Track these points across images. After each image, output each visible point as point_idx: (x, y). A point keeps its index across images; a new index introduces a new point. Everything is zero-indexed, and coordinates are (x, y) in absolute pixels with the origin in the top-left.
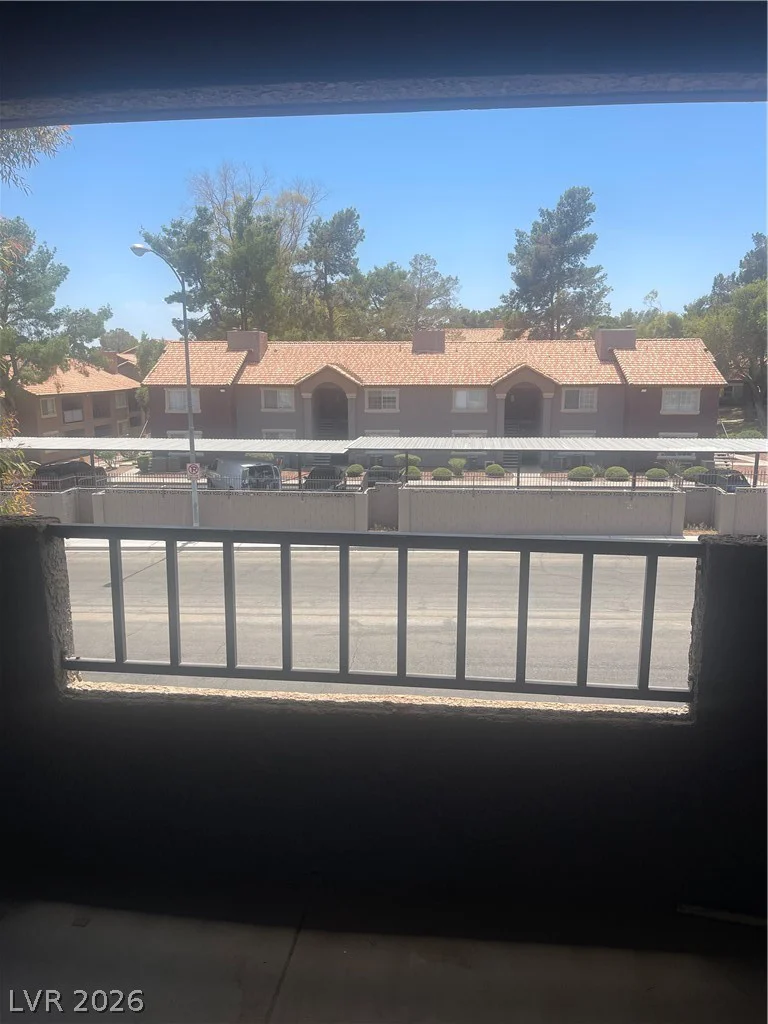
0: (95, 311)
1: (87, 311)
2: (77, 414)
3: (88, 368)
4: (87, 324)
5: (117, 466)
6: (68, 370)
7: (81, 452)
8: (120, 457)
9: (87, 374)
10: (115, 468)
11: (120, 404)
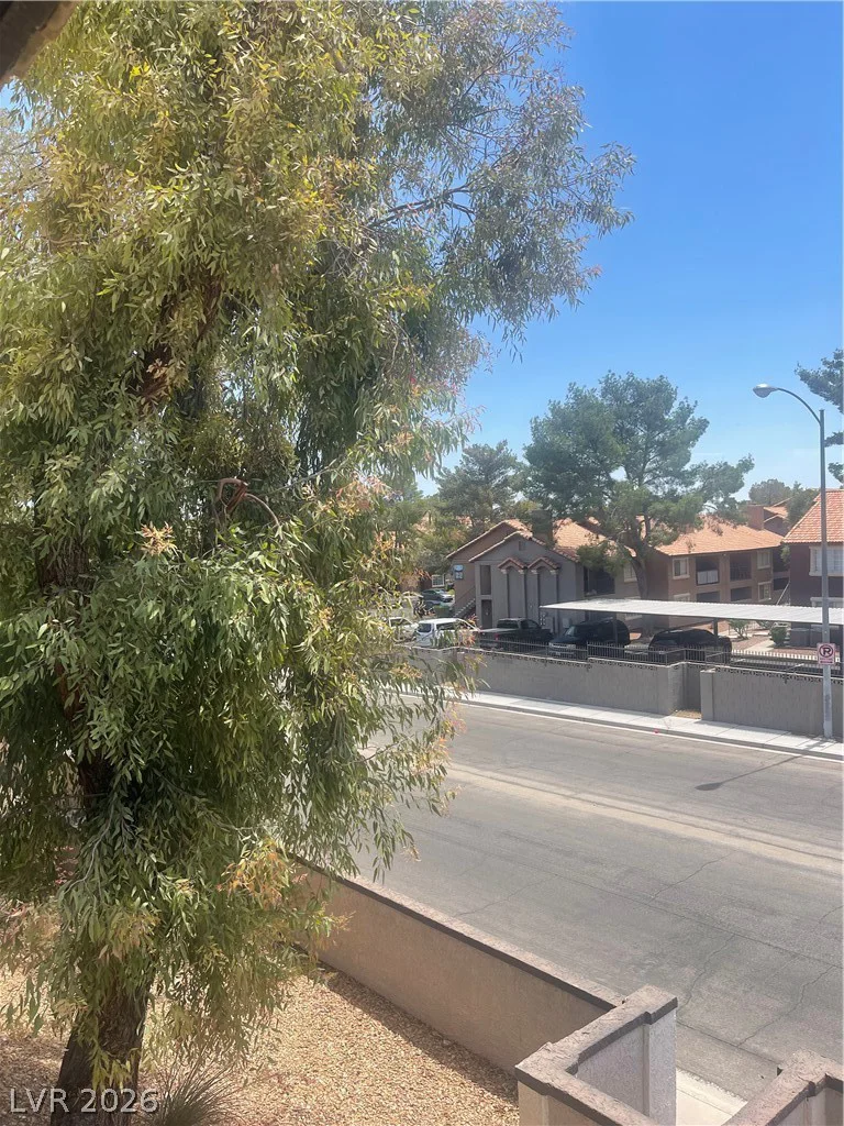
0: (734, 464)
1: (726, 463)
2: (712, 575)
3: (723, 527)
4: (726, 478)
5: (750, 635)
6: (702, 528)
7: (703, 620)
8: (756, 626)
9: (720, 533)
10: (746, 638)
11: (762, 564)
